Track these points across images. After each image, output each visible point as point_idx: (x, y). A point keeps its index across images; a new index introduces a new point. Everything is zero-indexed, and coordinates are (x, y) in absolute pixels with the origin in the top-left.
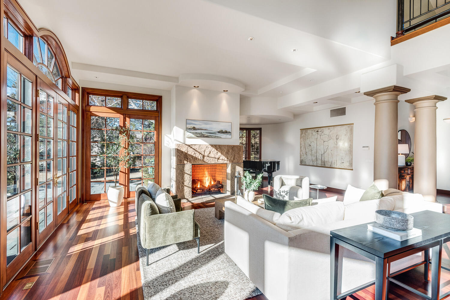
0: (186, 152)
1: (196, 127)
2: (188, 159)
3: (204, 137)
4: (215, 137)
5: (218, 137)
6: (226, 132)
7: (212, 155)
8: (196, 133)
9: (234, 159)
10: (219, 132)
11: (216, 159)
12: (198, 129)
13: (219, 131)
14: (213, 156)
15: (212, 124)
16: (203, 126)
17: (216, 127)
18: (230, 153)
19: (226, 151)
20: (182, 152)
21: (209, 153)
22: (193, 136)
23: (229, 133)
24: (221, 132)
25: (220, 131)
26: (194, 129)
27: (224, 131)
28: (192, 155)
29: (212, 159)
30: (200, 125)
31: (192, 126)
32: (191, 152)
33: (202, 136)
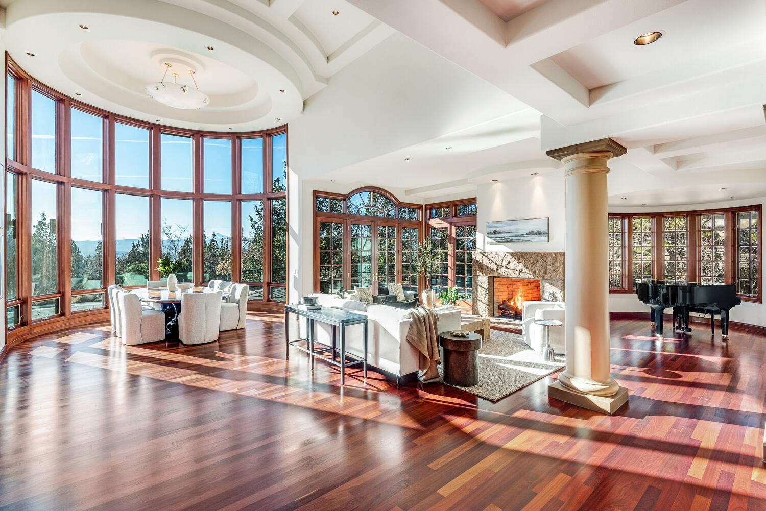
0: (481, 261)
1: (498, 230)
2: (483, 269)
3: (508, 242)
4: (523, 241)
5: (526, 241)
6: (539, 233)
7: (511, 266)
8: (498, 238)
9: (545, 273)
10: (527, 234)
11: (517, 272)
12: (501, 233)
13: (527, 232)
14: (513, 268)
15: (517, 224)
16: (506, 228)
17: (523, 228)
18: (539, 264)
19: (531, 260)
20: (477, 261)
21: (507, 263)
22: (494, 242)
23: (544, 233)
24: (531, 233)
25: (529, 232)
26: (495, 232)
27: (535, 231)
28: (487, 265)
29: (511, 271)
30: (503, 227)
31: (493, 229)
32: (486, 262)
33: (505, 241)
